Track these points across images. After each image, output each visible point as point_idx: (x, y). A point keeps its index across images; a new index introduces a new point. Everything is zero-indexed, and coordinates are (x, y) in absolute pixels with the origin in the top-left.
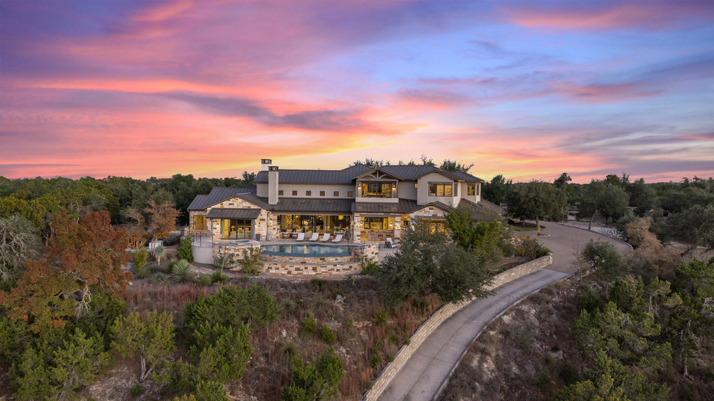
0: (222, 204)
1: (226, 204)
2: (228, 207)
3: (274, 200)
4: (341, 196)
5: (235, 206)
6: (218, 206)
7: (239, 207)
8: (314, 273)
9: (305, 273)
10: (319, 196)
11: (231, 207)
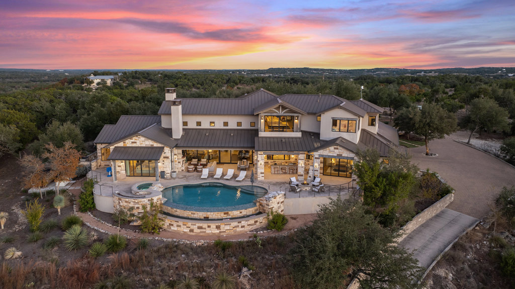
0: (125, 143)
1: (129, 143)
2: (131, 145)
3: (178, 133)
4: (243, 127)
5: (138, 144)
6: (121, 144)
7: (142, 145)
8: (218, 231)
9: (208, 231)
10: (222, 127)
11: (134, 145)
